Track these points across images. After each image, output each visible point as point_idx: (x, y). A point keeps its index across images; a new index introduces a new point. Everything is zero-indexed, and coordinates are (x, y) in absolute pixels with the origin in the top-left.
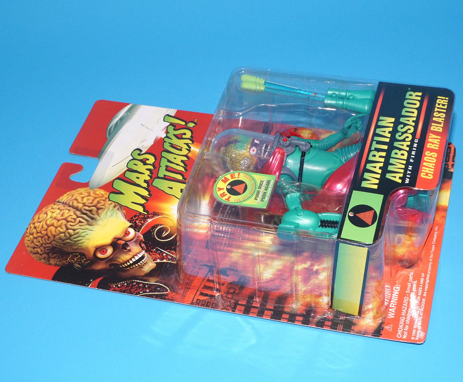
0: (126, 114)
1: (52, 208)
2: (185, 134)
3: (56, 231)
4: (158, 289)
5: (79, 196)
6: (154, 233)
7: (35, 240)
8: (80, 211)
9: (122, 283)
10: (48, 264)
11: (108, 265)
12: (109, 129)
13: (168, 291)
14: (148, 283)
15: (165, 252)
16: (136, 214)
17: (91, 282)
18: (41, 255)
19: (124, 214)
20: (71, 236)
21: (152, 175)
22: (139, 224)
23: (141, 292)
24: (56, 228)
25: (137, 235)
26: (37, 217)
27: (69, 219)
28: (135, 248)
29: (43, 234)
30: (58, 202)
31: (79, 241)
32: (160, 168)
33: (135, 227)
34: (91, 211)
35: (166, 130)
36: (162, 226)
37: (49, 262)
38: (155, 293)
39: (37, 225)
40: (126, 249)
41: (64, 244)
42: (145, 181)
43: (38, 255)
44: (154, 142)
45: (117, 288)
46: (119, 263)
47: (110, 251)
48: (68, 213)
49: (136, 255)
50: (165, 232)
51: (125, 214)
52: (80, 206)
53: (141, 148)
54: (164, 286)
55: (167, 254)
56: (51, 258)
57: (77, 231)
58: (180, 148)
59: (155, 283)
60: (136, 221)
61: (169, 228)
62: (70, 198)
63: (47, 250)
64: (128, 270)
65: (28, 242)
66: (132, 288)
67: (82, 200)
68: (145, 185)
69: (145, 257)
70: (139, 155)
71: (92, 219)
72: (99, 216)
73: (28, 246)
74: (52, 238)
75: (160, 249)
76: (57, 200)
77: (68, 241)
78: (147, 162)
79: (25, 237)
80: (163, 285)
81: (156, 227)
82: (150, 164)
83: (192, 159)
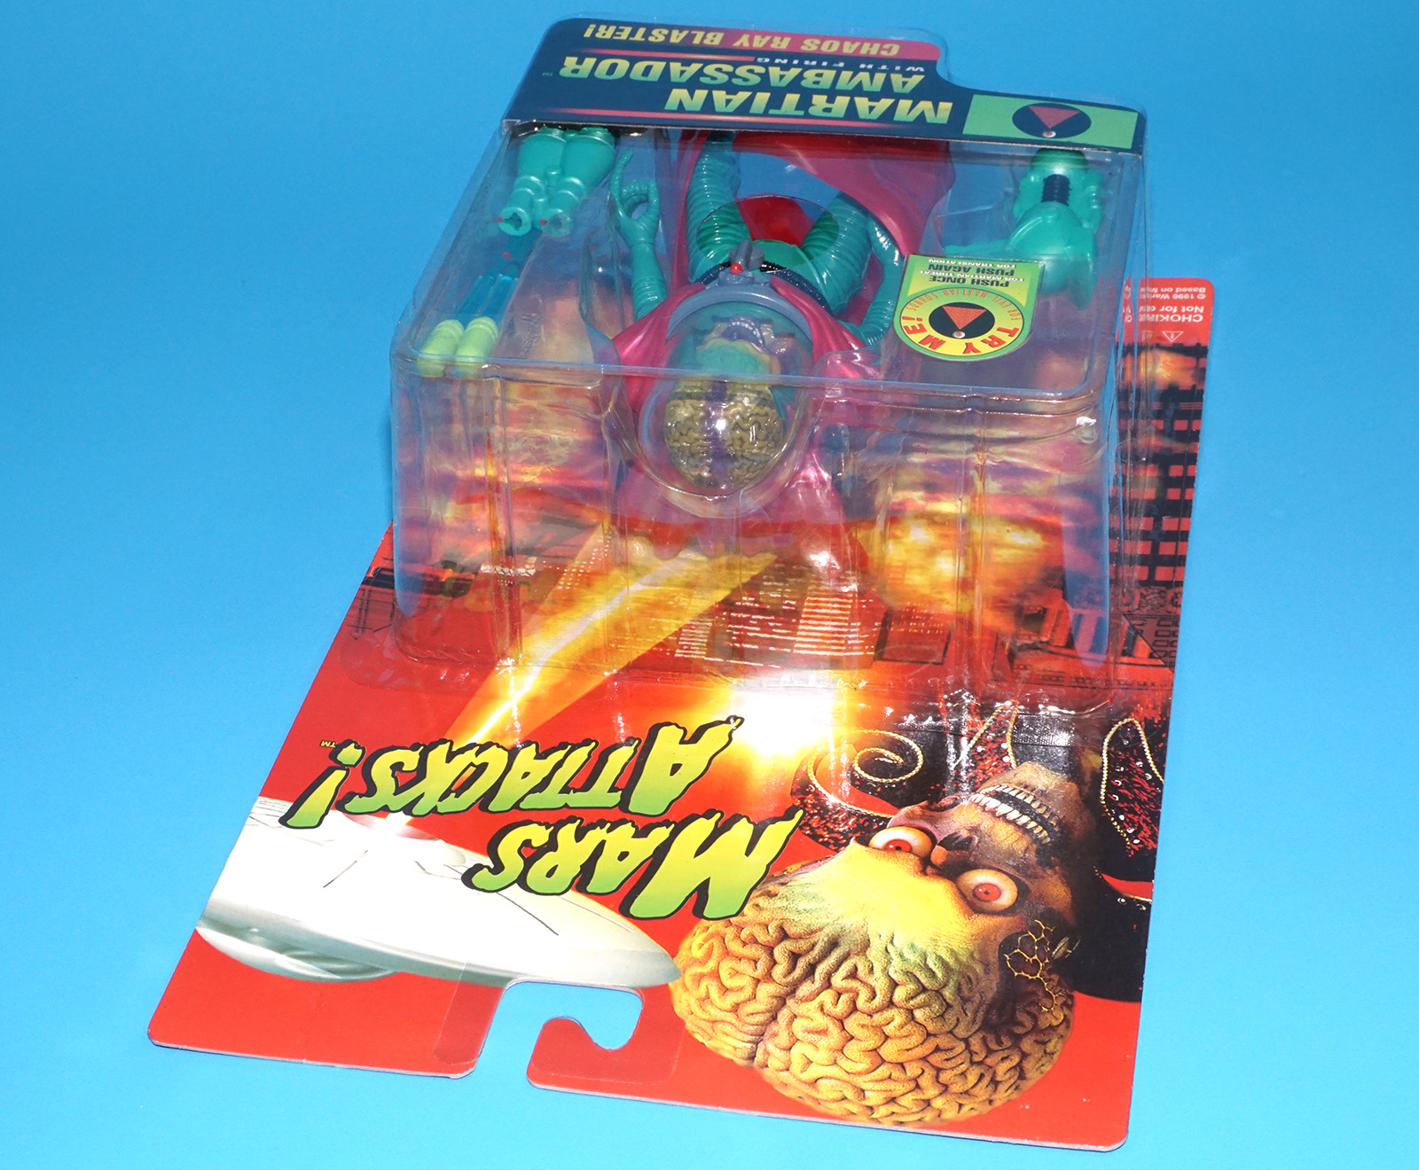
0: (257, 938)
1: (788, 1070)
2: (397, 767)
3: (906, 1036)
4: (1126, 743)
5: (719, 1003)
6: (890, 784)
7: (956, 1088)
8: (793, 987)
9: (1118, 827)
10: (1068, 1027)
11: (1045, 871)
12: (338, 977)
13: (1131, 723)
14: (1105, 768)
15: (967, 749)
17: (1127, 899)
18: (1025, 1056)
19: (803, 866)
20: (923, 990)
21: (609, 822)
22: (850, 823)
23: (1150, 777)
24: (887, 1037)
25: (902, 822)
26: (835, 1108)
27: (840, 1009)
28: (963, 819)
29: (923, 1071)
30: (752, 1057)
31: (945, 965)
32: (571, 805)
34: (794, 957)
35: (367, 816)
36: (857, 768)
37: (1058, 1026)
38: (1146, 746)
39: (873, 1098)
40: (970, 839)
41: (965, 1000)
42: (641, 834)
43: (1028, 1065)
44: (431, 839)
46: (1034, 848)
48: (808, 1018)
49: (993, 812)
50: (881, 759)
51: (804, 863)
52: (766, 990)
53: (463, 870)
54: (1112, 733)
56: (1035, 1026)
57: (897, 977)
58: (472, 769)
59: (1105, 754)
60: (838, 832)
61: (862, 752)
62: (728, 1028)
63: (1000, 1043)
64: (1059, 822)
65: (965, 1109)
66: (1136, 799)
67: (741, 989)
68: (661, 834)
69: (999, 790)
70: (498, 867)
71: (833, 944)
72: (821, 929)
73: (987, 1102)
74: (943, 1041)
77: (947, 993)
78: (538, 843)
79: (943, 1120)
80: (1109, 736)
81: (863, 781)
82: (553, 836)
83: (534, 733)
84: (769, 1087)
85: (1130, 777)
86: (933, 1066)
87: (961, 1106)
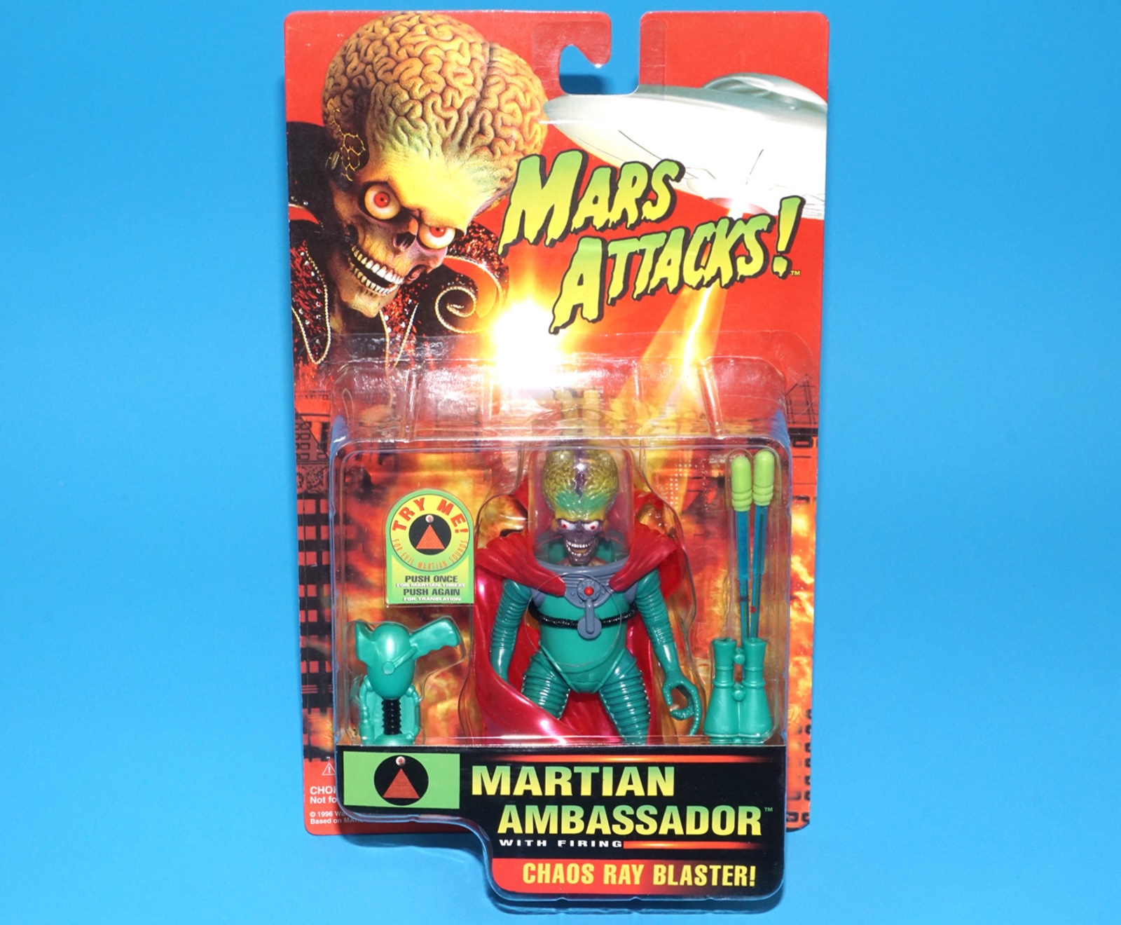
0: (789, 101)
1: (470, 44)
2: (749, 260)
3: (410, 78)
4: (317, 341)
5: (517, 89)
6: (451, 286)
7: (378, 43)
8: (478, 107)
9: (314, 265)
10: (324, 98)
11: (352, 222)
12: (736, 78)
13: (316, 360)
14: (327, 317)
15: (411, 324)
16: (492, 233)
17: (301, 204)
18: (344, 73)
19: (490, 206)
20: (406, 116)
21: (610, 228)
22: (469, 248)
23: (300, 311)
24: (420, 76)
25: (439, 253)
26: (440, 20)
27: (450, 94)
28: (405, 261)
29: (397, 53)
30: (491, 50)
31: (397, 138)
32: (636, 239)
33: (460, 241)
34: (482, 132)
35: (755, 213)
36: (473, 296)
37: (329, 98)
38: (305, 339)
39: (420, 29)
40: (398, 243)
41: (382, 111)
42: (589, 221)
43: (341, 66)
44: (712, 199)
45: (298, 261)
46: (360, 242)
47: (387, 212)
48: (466, 85)
49: (388, 269)
50: (459, 307)
51: (489, 209)
52: (492, 103)
53: (686, 175)
54: (327, 350)
55: (406, 329)
56: (341, 97)
57: (422, 123)
58: (703, 263)
59: (329, 329)
60: (475, 238)
61: (473, 312)
62: (507, 70)
63: (359, 81)
64: (349, 266)
65: (371, 29)
66: (306, 291)
67: (507, 102)
68: (578, 222)
69: (387, 290)
70: (666, 179)
71: (462, 145)
72: (471, 155)
73: (360, 35)
74: (390, 78)
75: (414, 312)
76: (497, 46)
77: (393, 115)
78: (648, 205)
79: (381, 19)
80: (328, 347)
81: (467, 286)
82: (640, 213)
83: (673, 301)
84: (479, 30)
85: (311, 311)
86: (392, 58)
87: (374, 31)
